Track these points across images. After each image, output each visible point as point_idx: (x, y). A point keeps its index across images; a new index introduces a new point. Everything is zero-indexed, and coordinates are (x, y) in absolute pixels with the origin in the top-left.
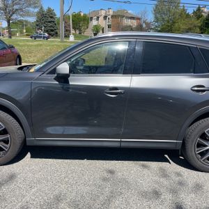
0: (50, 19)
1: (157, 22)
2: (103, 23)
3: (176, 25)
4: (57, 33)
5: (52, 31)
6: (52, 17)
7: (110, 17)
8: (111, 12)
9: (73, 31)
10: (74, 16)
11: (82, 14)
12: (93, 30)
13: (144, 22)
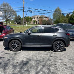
0: (19, 19)
1: (54, 19)
2: (36, 20)
3: (60, 20)
4: (21, 23)
5: (20, 22)
6: (20, 18)
7: (39, 17)
8: (39, 16)
9: (27, 22)
10: (27, 18)
11: (30, 17)
12: (33, 22)
13: (50, 19)
